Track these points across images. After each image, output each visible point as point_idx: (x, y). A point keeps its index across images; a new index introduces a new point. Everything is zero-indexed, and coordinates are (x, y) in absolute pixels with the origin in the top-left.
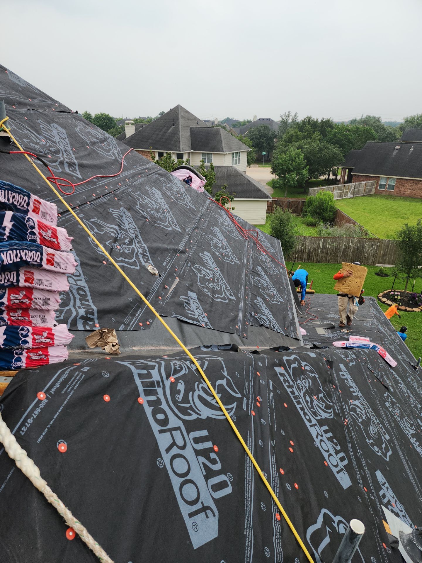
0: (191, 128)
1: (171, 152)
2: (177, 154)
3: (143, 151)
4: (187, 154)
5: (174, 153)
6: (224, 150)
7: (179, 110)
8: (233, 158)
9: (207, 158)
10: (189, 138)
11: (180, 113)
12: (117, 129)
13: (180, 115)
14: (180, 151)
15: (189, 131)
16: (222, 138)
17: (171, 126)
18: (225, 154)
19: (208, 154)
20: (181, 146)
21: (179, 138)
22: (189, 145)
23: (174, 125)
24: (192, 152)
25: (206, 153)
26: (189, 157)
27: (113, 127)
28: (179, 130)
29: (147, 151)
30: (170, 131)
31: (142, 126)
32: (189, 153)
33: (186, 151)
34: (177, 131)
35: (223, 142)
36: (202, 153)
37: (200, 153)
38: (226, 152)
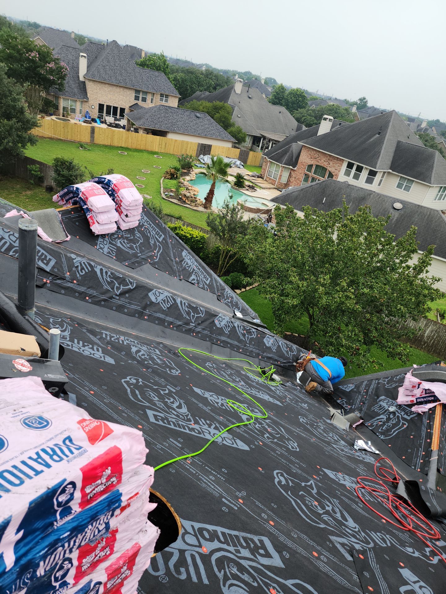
0: (399, 142)
1: (364, 166)
2: (370, 170)
3: (332, 156)
4: (382, 173)
5: (366, 168)
6: (432, 182)
7: (393, 117)
8: (439, 192)
9: (405, 184)
10: (392, 155)
11: (392, 120)
12: (308, 110)
13: (391, 124)
14: (375, 168)
15: (395, 145)
16: (435, 165)
17: (375, 135)
18: (430, 187)
19: (408, 179)
20: (379, 162)
21: (380, 152)
22: (389, 163)
23: (379, 133)
24: (389, 172)
25: (406, 178)
26: (383, 177)
27: (304, 107)
28: (383, 141)
29: (336, 157)
30: (372, 140)
31: (340, 124)
32: (384, 173)
33: (383, 169)
34: (380, 142)
35: (434, 171)
36: (401, 177)
37: (399, 176)
38: (434, 184)
